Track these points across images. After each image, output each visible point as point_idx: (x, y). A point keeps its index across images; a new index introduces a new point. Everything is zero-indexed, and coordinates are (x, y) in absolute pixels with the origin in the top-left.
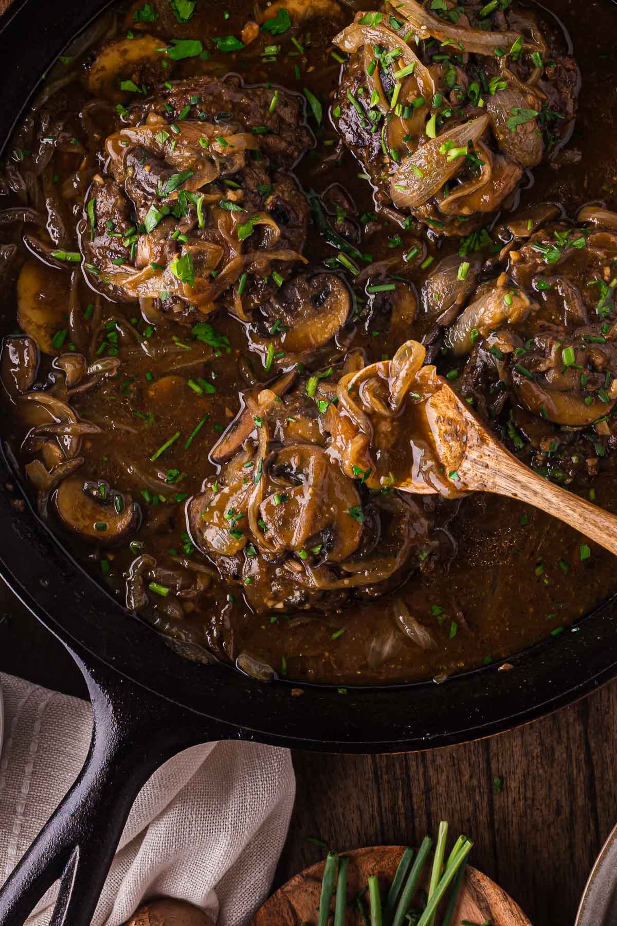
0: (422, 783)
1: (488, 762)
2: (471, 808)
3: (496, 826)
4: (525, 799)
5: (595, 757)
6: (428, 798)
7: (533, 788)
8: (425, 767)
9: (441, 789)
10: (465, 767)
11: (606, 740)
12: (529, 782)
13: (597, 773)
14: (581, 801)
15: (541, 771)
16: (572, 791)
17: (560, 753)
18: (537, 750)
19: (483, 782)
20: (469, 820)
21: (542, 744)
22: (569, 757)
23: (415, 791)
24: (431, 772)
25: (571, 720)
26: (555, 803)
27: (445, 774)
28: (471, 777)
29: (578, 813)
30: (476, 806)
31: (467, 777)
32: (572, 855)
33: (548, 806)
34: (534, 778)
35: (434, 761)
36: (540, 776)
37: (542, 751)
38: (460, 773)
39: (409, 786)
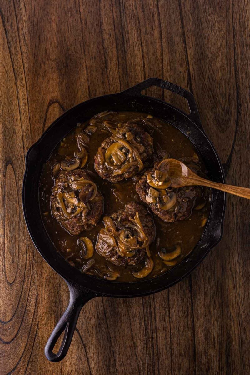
0: (153, 306)
1: (169, 302)
2: (165, 312)
3: (170, 316)
4: (177, 310)
5: (193, 301)
6: (155, 310)
7: (179, 308)
8: (154, 302)
9: (158, 308)
10: (163, 303)
11: (196, 297)
12: (178, 306)
13: (194, 304)
14: (190, 311)
15: (181, 304)
16: (188, 308)
17: (185, 300)
18: (180, 299)
19: (168, 306)
20: (164, 315)
21: (181, 298)
22: (187, 300)
23: (152, 308)
24: (156, 304)
25: (188, 292)
26: (184, 311)
27: (159, 304)
28: (165, 305)
29: (189, 314)
30: (166, 312)
31: (164, 305)
32: (188, 323)
33: (182, 312)
34: (179, 305)
35: (156, 301)
36: (181, 305)
37: (181, 299)
38: (162, 304)
39: (150, 307)
